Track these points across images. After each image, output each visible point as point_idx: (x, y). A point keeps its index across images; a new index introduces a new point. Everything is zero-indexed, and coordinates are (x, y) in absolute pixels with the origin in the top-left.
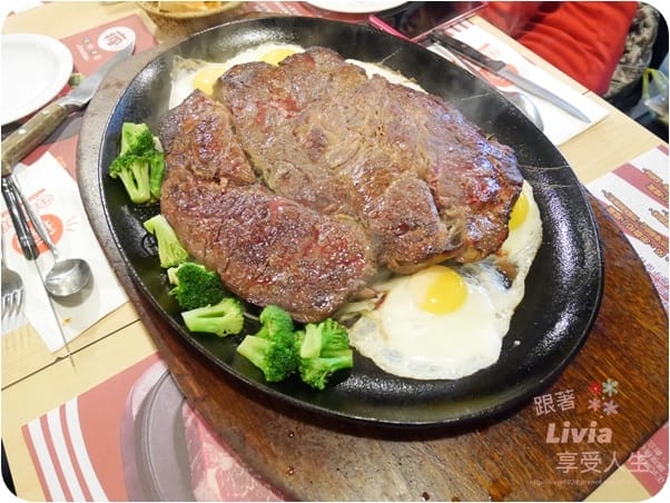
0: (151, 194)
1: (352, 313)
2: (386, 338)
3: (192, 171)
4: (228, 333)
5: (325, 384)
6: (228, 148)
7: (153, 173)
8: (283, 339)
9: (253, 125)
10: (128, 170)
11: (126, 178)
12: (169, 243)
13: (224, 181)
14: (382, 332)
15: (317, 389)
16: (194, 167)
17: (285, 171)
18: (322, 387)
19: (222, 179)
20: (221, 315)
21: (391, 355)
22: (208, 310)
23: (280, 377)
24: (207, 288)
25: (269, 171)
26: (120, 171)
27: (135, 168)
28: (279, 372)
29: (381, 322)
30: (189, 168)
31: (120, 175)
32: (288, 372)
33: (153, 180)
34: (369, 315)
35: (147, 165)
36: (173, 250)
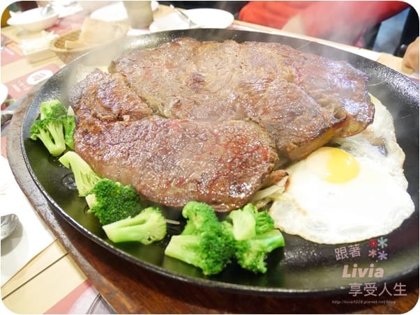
0: (66, 145)
1: (264, 199)
2: (305, 213)
3: (99, 118)
4: (153, 239)
5: (266, 266)
6: (126, 96)
7: (66, 132)
8: (212, 228)
9: (143, 81)
10: (46, 131)
11: (44, 137)
12: (84, 173)
13: (126, 118)
14: (299, 209)
15: (260, 273)
16: (99, 115)
17: (176, 101)
18: (265, 270)
19: (125, 117)
20: (143, 222)
21: (316, 227)
22: (129, 220)
23: (218, 268)
24: (125, 201)
25: (163, 105)
26: (39, 132)
27: (51, 128)
28: (217, 262)
29: (294, 200)
30: (95, 116)
31: (39, 136)
32: (225, 261)
33: (67, 136)
34: (280, 198)
35: (61, 126)
36: (89, 180)
